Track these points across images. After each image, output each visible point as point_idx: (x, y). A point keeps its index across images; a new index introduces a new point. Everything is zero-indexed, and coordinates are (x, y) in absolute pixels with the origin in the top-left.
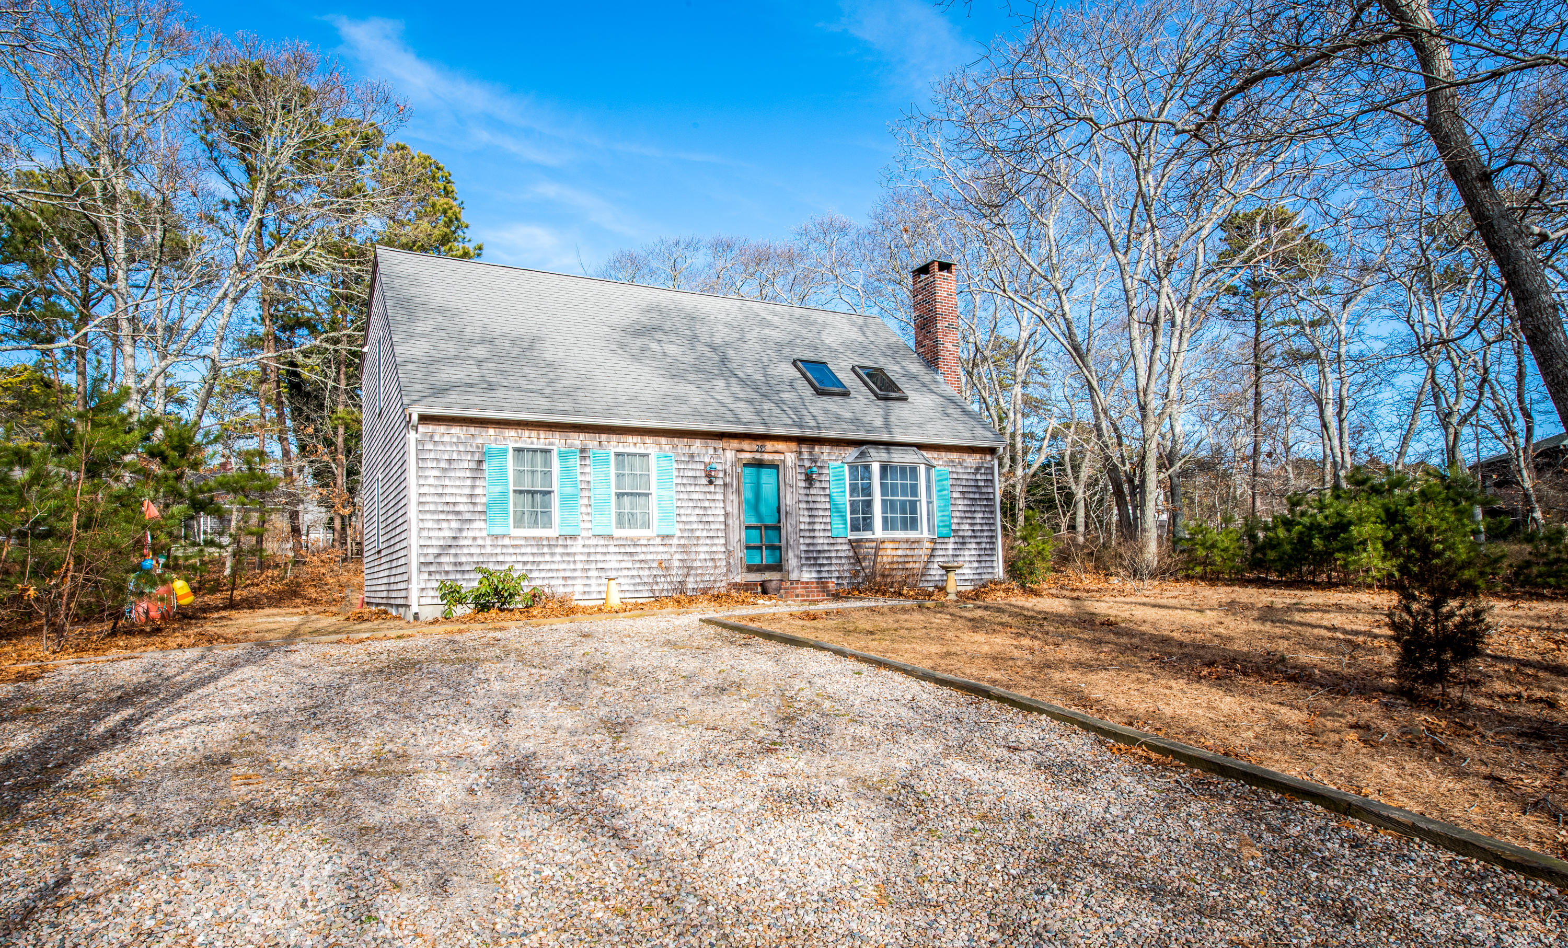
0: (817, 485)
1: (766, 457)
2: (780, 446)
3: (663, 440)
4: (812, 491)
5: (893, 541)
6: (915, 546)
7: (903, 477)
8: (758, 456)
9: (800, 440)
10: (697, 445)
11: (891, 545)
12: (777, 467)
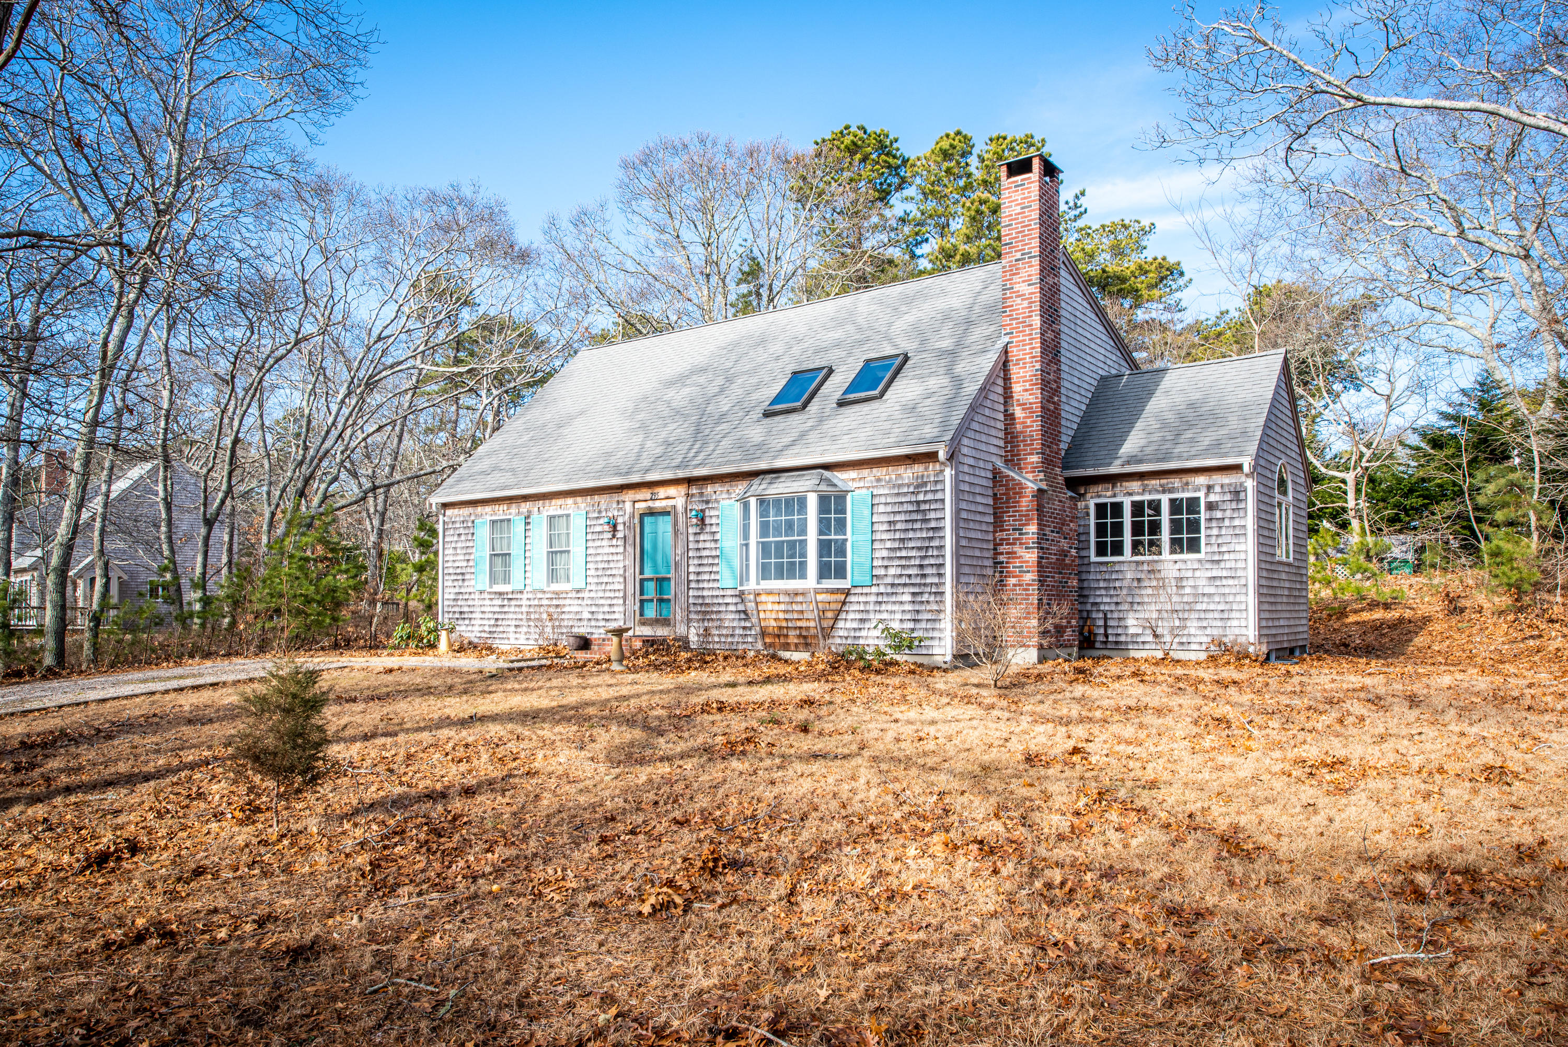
0: (708, 529)
1: (658, 504)
2: (672, 491)
3: (579, 499)
4: (702, 537)
5: (770, 593)
6: (800, 599)
7: (789, 511)
8: (650, 504)
9: (690, 481)
10: (603, 500)
11: (771, 598)
12: (668, 513)
